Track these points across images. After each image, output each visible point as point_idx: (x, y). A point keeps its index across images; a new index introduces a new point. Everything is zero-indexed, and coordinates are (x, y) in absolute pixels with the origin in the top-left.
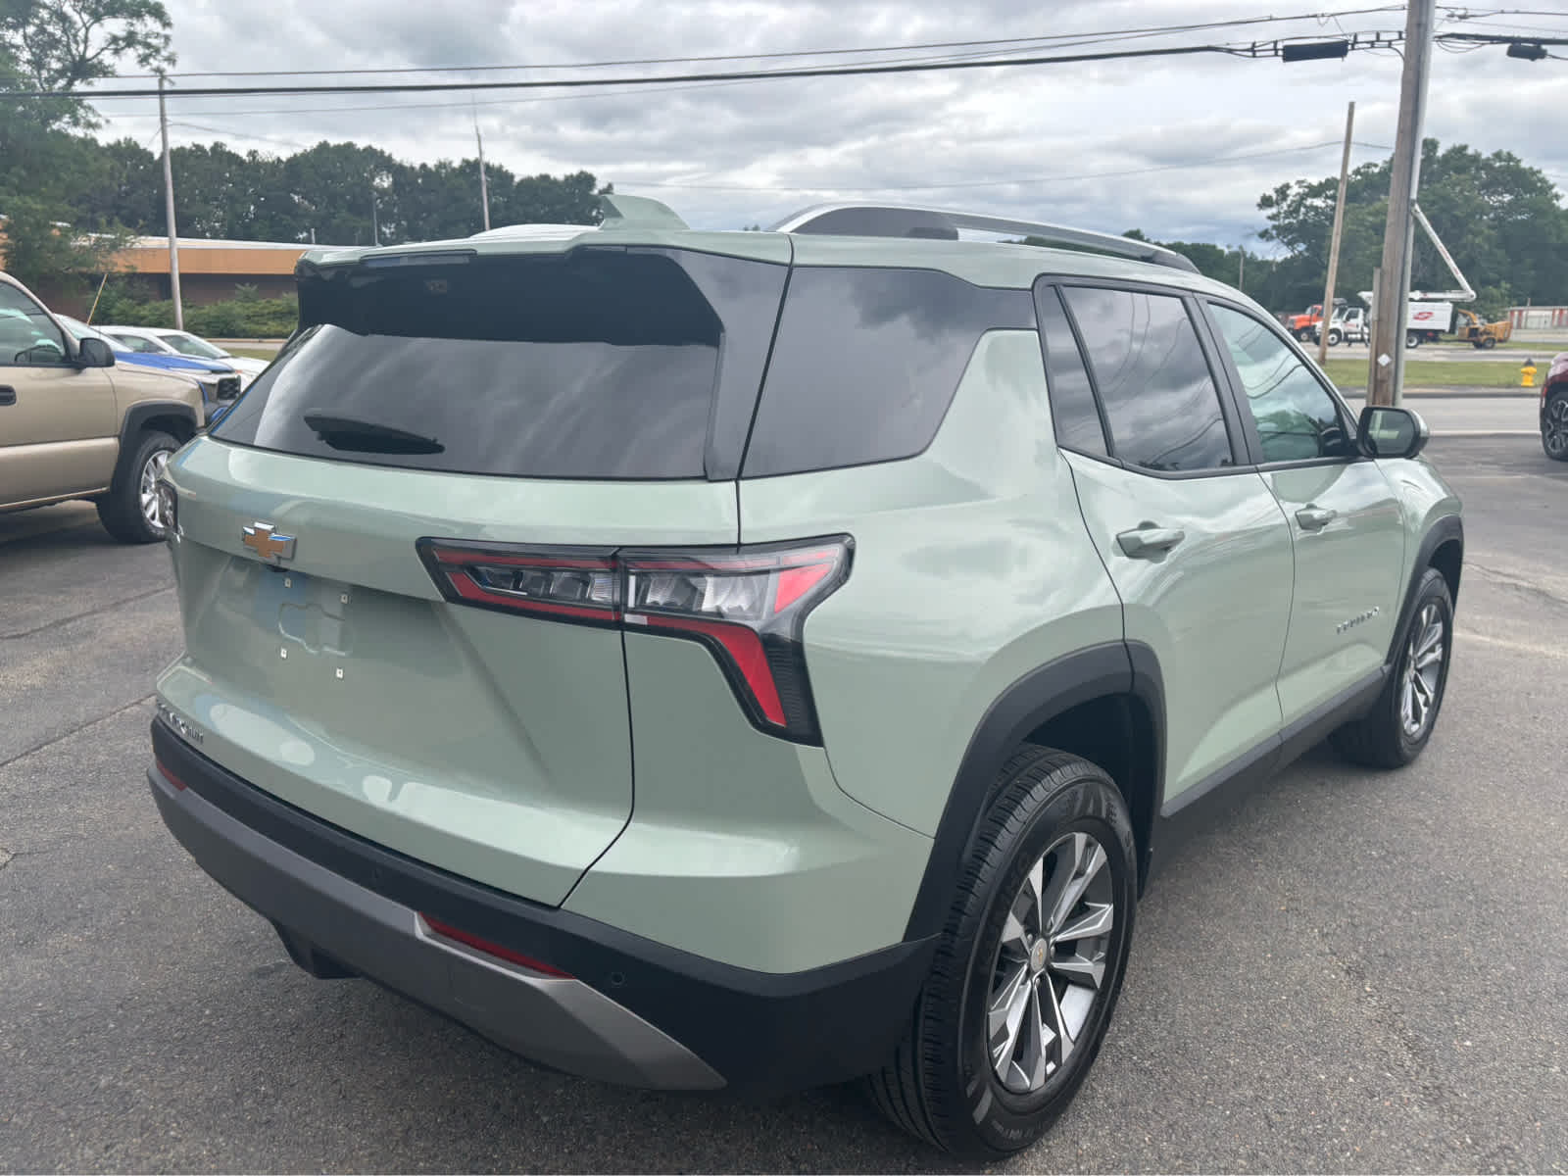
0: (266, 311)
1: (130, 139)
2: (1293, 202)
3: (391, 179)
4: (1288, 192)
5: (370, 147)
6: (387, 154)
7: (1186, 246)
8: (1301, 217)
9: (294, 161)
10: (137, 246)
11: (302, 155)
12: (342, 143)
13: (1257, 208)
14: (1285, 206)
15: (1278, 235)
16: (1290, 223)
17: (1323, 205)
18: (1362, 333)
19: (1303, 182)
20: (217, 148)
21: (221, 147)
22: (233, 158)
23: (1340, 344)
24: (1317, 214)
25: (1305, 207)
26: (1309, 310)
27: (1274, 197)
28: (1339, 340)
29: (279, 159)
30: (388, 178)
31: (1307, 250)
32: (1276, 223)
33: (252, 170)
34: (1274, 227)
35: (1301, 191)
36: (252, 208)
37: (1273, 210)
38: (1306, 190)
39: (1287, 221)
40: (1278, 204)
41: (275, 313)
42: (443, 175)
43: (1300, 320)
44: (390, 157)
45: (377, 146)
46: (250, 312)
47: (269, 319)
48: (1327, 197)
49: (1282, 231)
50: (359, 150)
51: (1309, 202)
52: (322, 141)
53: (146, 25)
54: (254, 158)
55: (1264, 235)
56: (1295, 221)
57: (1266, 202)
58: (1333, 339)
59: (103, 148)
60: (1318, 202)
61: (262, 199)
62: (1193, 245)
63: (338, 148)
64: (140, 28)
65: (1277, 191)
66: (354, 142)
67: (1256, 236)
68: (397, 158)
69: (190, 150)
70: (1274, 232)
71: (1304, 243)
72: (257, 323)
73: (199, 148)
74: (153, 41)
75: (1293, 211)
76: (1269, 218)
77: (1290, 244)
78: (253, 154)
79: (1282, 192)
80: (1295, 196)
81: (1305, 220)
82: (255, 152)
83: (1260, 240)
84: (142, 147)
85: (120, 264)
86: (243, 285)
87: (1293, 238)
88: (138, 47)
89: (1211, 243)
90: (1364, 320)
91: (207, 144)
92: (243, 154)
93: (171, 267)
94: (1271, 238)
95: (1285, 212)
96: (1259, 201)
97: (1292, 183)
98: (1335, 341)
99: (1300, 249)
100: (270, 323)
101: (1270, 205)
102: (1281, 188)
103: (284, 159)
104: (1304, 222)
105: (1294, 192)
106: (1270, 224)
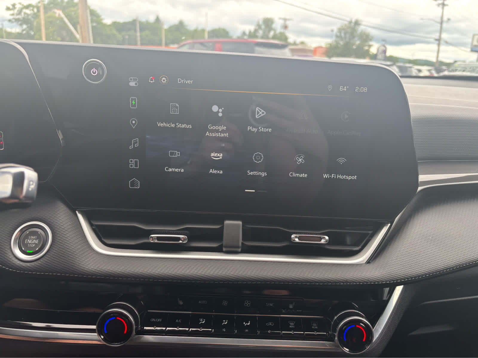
2: (18, 10)
4: (16, 6)
8: (23, 16)
13: (5, 10)
14: (16, 11)
15: (15, 22)
16: (19, 18)
17: (30, 13)
19: (20, 3)
24: (28, 15)
25: (23, 12)
27: (11, 7)
31: (27, 28)
32: (13, 17)
34: (14, 19)
35: (20, 6)
37: (11, 12)
38: (23, 6)
39: (18, 16)
40: (13, 10)
49: (17, 20)
55: (10, 21)
57: (8, 9)
60: (27, 11)
65: (11, 5)
70: (13, 20)
71: (26, 25)
75: (20, 13)
76: (10, 14)
77: (21, 25)
79: (14, 6)
80: (19, 8)
83: (9, 23)
87: (21, 23)
94: (12, 22)
95: (16, 13)
96: (5, 8)
97: (17, 3)
99: (25, 27)
101: (11, 10)
102: (13, 4)
104: (24, 18)
105: (18, 6)
106: (11, 17)
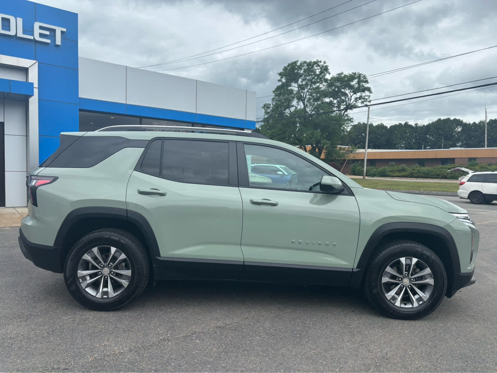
0: (396, 169)
1: (382, 123)
3: (461, 128)
5: (455, 119)
6: (461, 120)
9: (429, 126)
10: (357, 152)
11: (432, 123)
12: (445, 118)
20: (406, 124)
21: (407, 123)
22: (411, 126)
29: (424, 125)
30: (460, 128)
33: (416, 129)
36: (414, 140)
41: (398, 170)
42: (482, 125)
44: (462, 121)
45: (458, 118)
46: (391, 170)
47: (396, 172)
50: (451, 120)
52: (439, 118)
53: (365, 93)
54: (417, 125)
59: (375, 127)
61: (418, 137)
63: (444, 120)
64: (363, 94)
66: (450, 118)
68: (464, 121)
69: (398, 125)
72: (393, 173)
73: (400, 124)
74: (366, 97)
78: (416, 124)
82: (417, 124)
84: (385, 125)
85: (351, 156)
86: (391, 162)
88: (362, 99)
91: (403, 123)
92: (414, 125)
93: (365, 157)
100: (396, 173)
103: (425, 125)
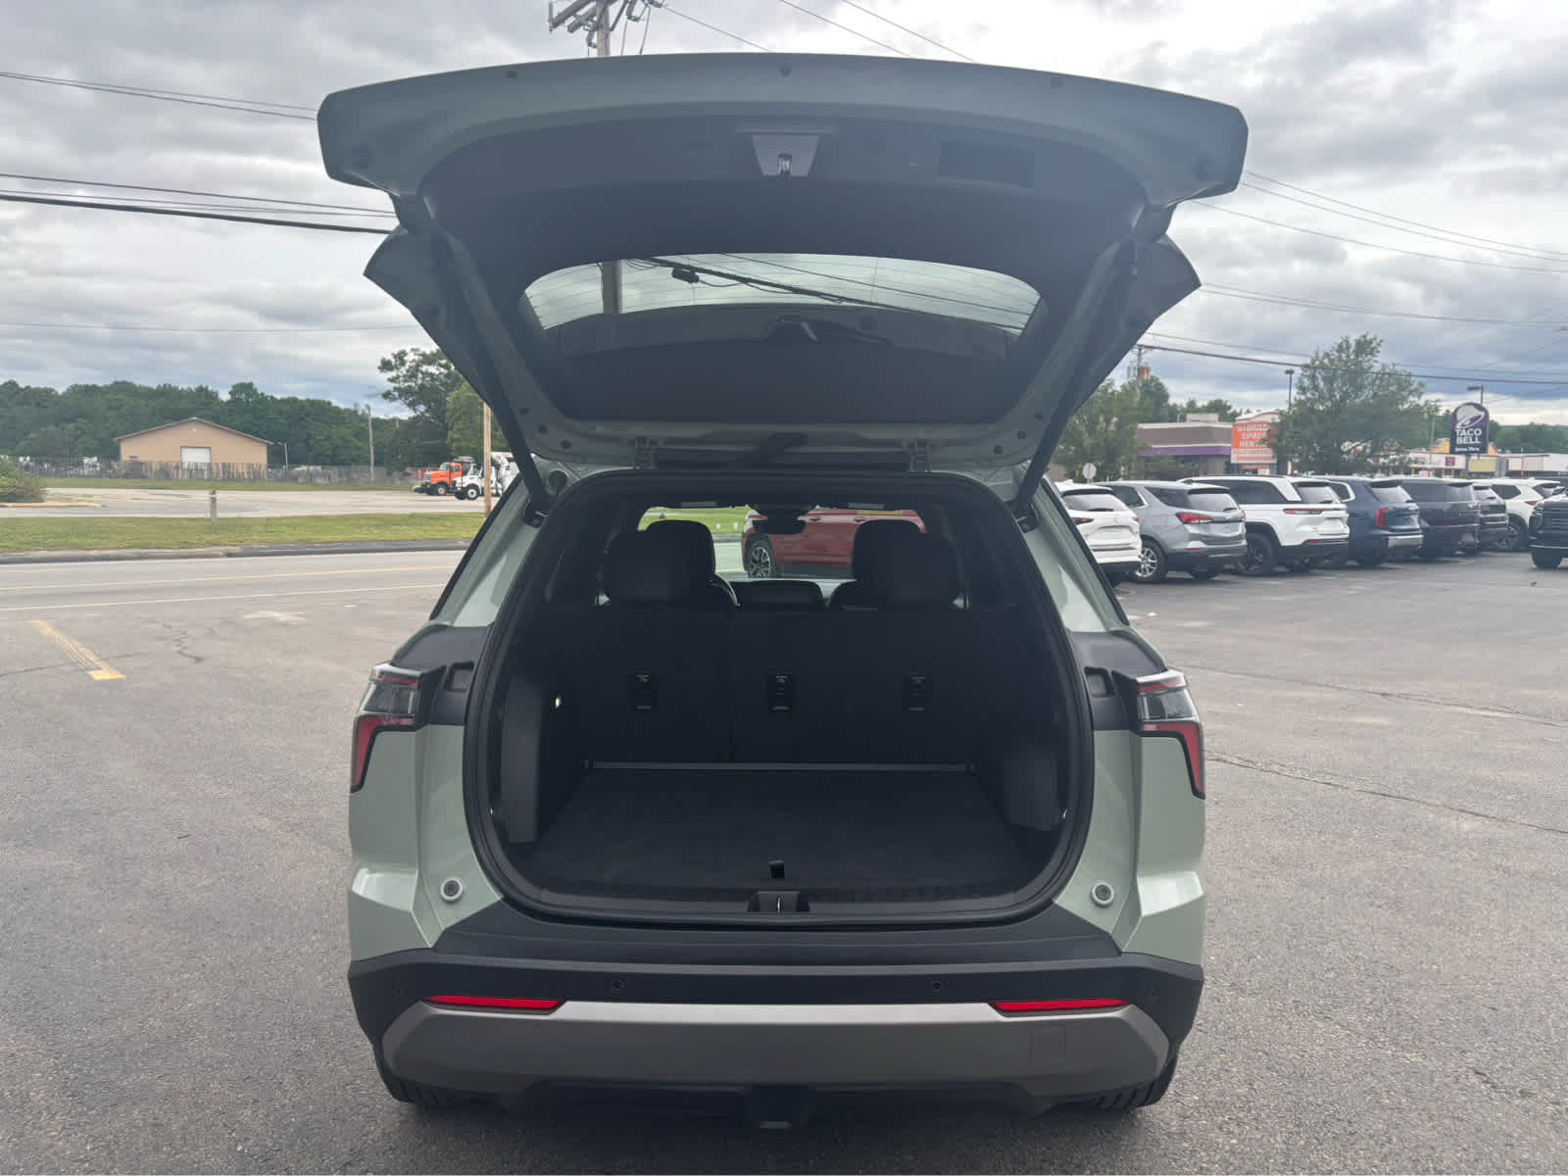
2: (410, 367)
4: (405, 358)
7: (301, 401)
8: (420, 382)
13: (378, 371)
14: (403, 370)
15: (400, 396)
16: (409, 387)
17: (437, 372)
18: (497, 488)
19: (417, 350)
23: (479, 498)
24: (433, 380)
25: (422, 373)
26: (443, 467)
27: (393, 360)
28: (478, 495)
31: (427, 411)
32: (397, 385)
34: (395, 389)
35: (416, 358)
37: (393, 374)
38: (421, 358)
39: (406, 384)
40: (398, 369)
43: (435, 476)
48: (441, 366)
49: (404, 393)
51: (424, 368)
55: (387, 395)
56: (413, 384)
57: (386, 366)
58: (472, 493)
60: (432, 369)
62: (308, 401)
65: (395, 356)
67: (380, 396)
70: (396, 394)
71: (425, 405)
75: (412, 374)
76: (389, 380)
77: (412, 405)
79: (400, 357)
80: (412, 362)
81: (422, 385)
83: (383, 400)
87: (414, 400)
89: (327, 399)
90: (497, 476)
94: (394, 399)
95: (404, 376)
96: (379, 364)
97: (408, 350)
98: (475, 495)
99: (422, 410)
101: (391, 369)
102: (399, 354)
104: (422, 387)
105: (410, 357)
106: (391, 386)
